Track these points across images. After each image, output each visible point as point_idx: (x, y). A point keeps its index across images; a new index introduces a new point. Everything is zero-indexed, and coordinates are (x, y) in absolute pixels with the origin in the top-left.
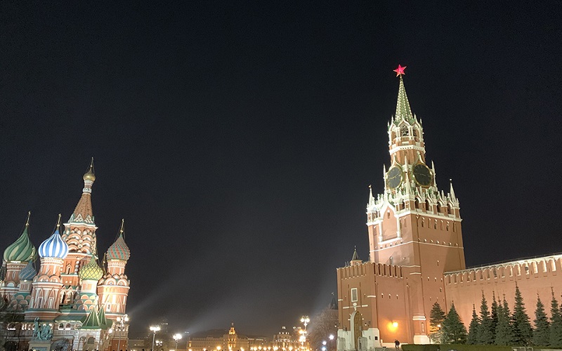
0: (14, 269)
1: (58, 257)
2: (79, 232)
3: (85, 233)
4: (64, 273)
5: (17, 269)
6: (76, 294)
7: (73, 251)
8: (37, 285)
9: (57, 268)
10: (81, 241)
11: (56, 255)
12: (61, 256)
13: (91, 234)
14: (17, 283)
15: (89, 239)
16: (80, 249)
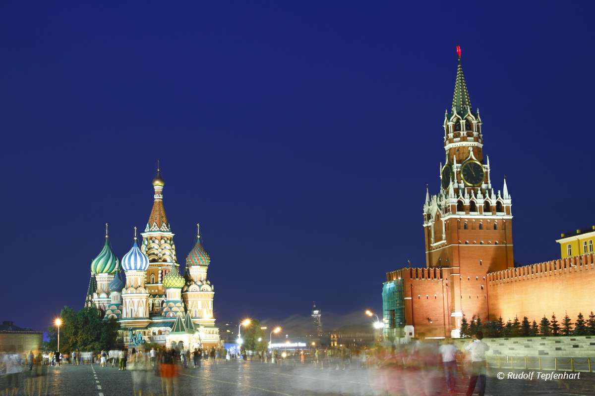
1: (140, 269)
2: (157, 241)
3: (163, 241)
4: (149, 283)
5: (106, 281)
6: (163, 302)
7: (154, 261)
8: (126, 297)
9: (141, 279)
10: (160, 250)
12: (143, 268)
13: (169, 242)
14: (108, 294)
15: (167, 247)
16: (160, 259)
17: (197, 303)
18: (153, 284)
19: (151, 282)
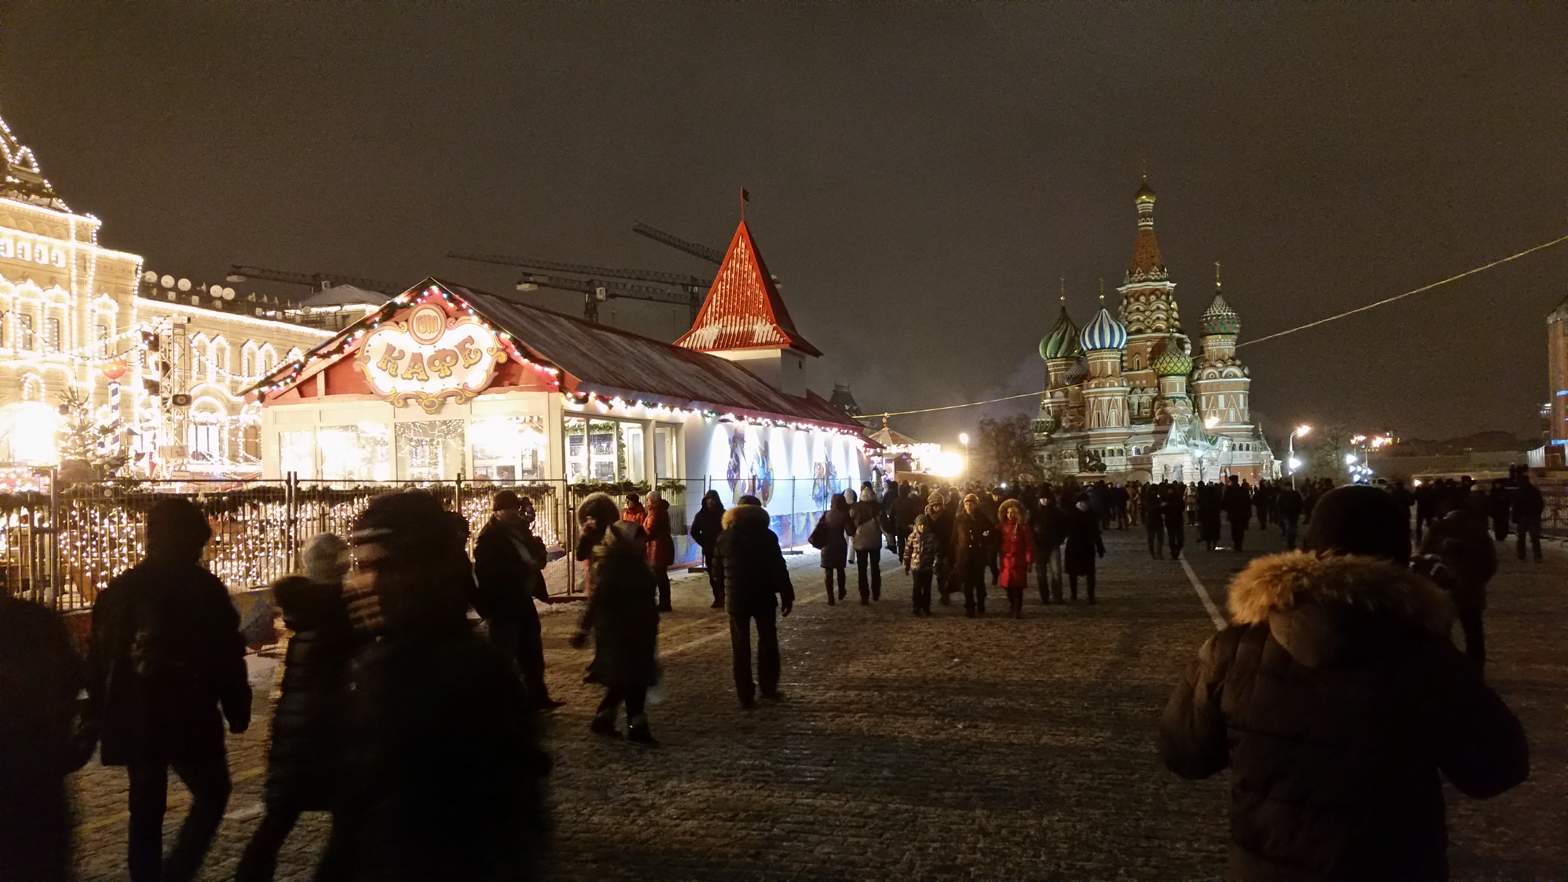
0: (1059, 370)
1: (1111, 348)
2: (1142, 299)
3: (1153, 298)
4: (1131, 370)
5: (1062, 370)
6: (1154, 399)
7: (1139, 331)
8: (1089, 393)
9: (1113, 364)
10: (1149, 313)
11: (1107, 345)
12: (1115, 346)
13: (1163, 297)
15: (1162, 306)
16: (1149, 328)
17: (1217, 400)
18: (1138, 370)
19: (1136, 368)
